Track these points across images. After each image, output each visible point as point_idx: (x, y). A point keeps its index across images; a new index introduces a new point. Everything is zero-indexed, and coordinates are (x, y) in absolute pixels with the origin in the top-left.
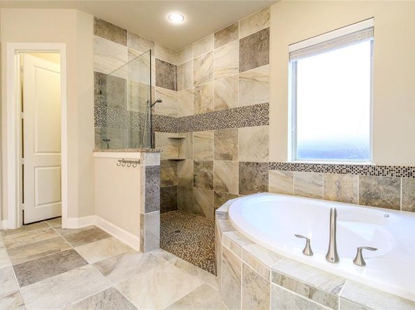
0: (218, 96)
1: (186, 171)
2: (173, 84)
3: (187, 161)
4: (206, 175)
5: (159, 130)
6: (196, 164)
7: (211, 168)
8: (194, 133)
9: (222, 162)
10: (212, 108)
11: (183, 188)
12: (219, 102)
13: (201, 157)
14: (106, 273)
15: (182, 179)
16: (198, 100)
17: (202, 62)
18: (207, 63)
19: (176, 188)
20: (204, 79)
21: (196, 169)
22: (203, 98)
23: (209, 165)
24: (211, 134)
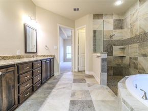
0: (140, 28)
1: (127, 61)
2: (121, 27)
3: (127, 57)
4: (134, 63)
5: (115, 45)
6: (130, 58)
7: (137, 60)
8: (130, 45)
9: (142, 58)
10: (138, 34)
11: (125, 68)
12: (141, 30)
13: (133, 56)
14: (89, 86)
15: (125, 64)
16: (132, 31)
17: (134, 15)
18: (136, 14)
19: (122, 67)
20: (134, 22)
21: (130, 61)
22: (133, 30)
23: (136, 59)
24: (137, 45)
